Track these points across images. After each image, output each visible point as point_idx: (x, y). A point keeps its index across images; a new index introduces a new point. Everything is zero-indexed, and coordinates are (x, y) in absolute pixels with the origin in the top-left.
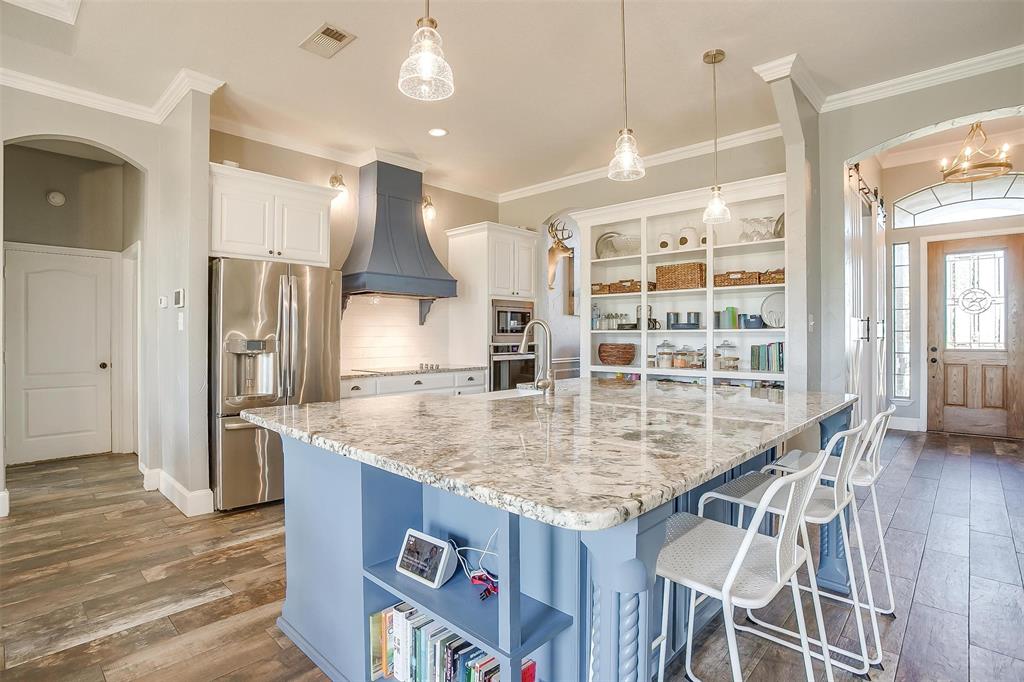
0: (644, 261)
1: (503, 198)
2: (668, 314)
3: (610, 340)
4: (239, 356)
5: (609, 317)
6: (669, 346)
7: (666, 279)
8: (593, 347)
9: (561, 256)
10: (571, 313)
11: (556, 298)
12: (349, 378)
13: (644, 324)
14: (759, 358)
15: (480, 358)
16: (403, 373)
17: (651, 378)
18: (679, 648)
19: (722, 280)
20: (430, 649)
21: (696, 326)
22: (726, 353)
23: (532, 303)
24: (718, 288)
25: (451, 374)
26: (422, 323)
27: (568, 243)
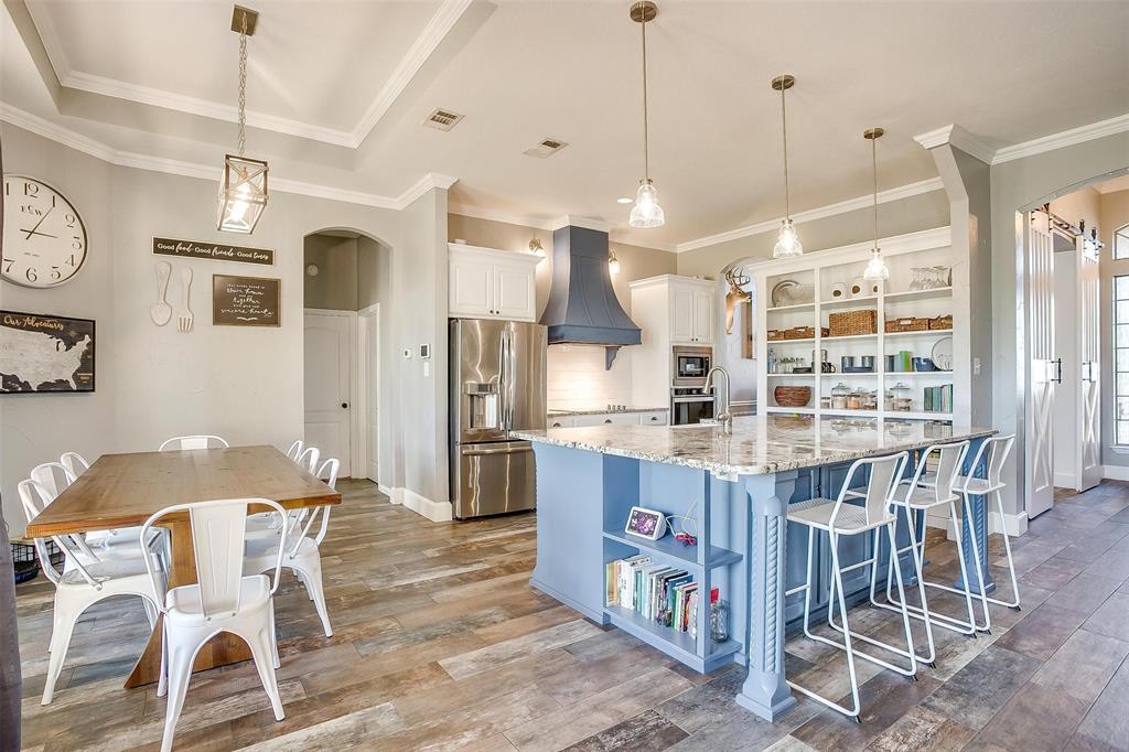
0: (817, 309)
1: (681, 248)
2: (843, 358)
3: (786, 383)
4: (472, 396)
5: (785, 361)
6: (843, 388)
7: (838, 326)
8: (768, 389)
9: (738, 302)
10: (750, 357)
11: (734, 342)
12: (551, 416)
13: (818, 367)
14: (932, 399)
15: (662, 399)
16: (596, 413)
17: (824, 417)
18: (822, 603)
19: (894, 326)
20: (649, 582)
21: (870, 369)
22: (900, 395)
23: (711, 349)
24: (889, 334)
25: (637, 415)
26: (608, 368)
27: (745, 289)
